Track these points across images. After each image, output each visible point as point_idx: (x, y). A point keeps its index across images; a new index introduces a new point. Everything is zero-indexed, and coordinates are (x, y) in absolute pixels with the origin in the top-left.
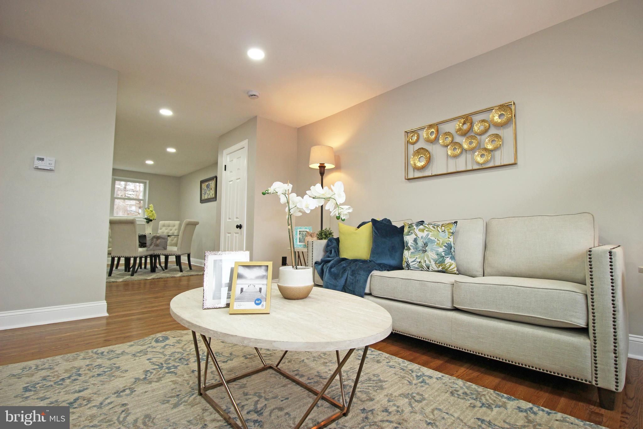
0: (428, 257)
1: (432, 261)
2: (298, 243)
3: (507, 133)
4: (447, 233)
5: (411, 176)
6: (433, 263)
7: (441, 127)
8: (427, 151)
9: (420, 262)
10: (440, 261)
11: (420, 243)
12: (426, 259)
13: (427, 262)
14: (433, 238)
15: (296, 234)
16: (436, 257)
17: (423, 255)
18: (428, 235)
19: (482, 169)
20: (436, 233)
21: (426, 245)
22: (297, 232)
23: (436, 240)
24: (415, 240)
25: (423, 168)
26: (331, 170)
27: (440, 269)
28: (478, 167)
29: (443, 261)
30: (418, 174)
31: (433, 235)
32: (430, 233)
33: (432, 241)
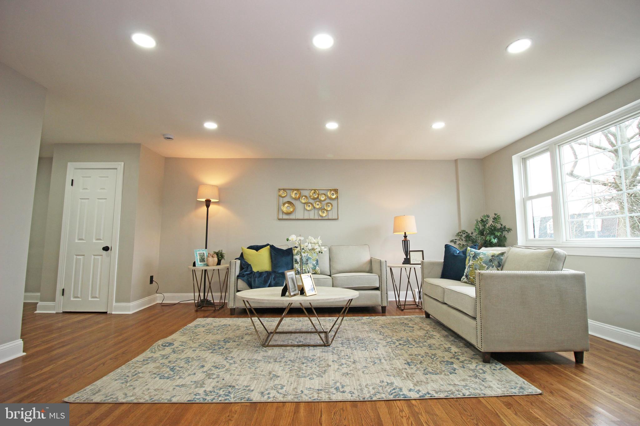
0: (309, 267)
1: (311, 268)
2: (200, 263)
3: (334, 203)
4: (316, 253)
5: (281, 217)
6: (311, 270)
7: (302, 191)
8: (293, 204)
9: (305, 270)
10: (314, 269)
11: (304, 260)
12: (308, 268)
13: (308, 269)
14: (310, 257)
15: (197, 256)
16: (312, 266)
17: (306, 266)
18: (307, 255)
19: (323, 219)
20: (311, 254)
21: (307, 260)
22: (197, 254)
23: (312, 257)
24: (301, 259)
25: (288, 214)
26: (215, 203)
27: (314, 272)
28: (320, 218)
29: (316, 268)
30: (285, 217)
31: (310, 255)
32: (309, 254)
33: (310, 258)
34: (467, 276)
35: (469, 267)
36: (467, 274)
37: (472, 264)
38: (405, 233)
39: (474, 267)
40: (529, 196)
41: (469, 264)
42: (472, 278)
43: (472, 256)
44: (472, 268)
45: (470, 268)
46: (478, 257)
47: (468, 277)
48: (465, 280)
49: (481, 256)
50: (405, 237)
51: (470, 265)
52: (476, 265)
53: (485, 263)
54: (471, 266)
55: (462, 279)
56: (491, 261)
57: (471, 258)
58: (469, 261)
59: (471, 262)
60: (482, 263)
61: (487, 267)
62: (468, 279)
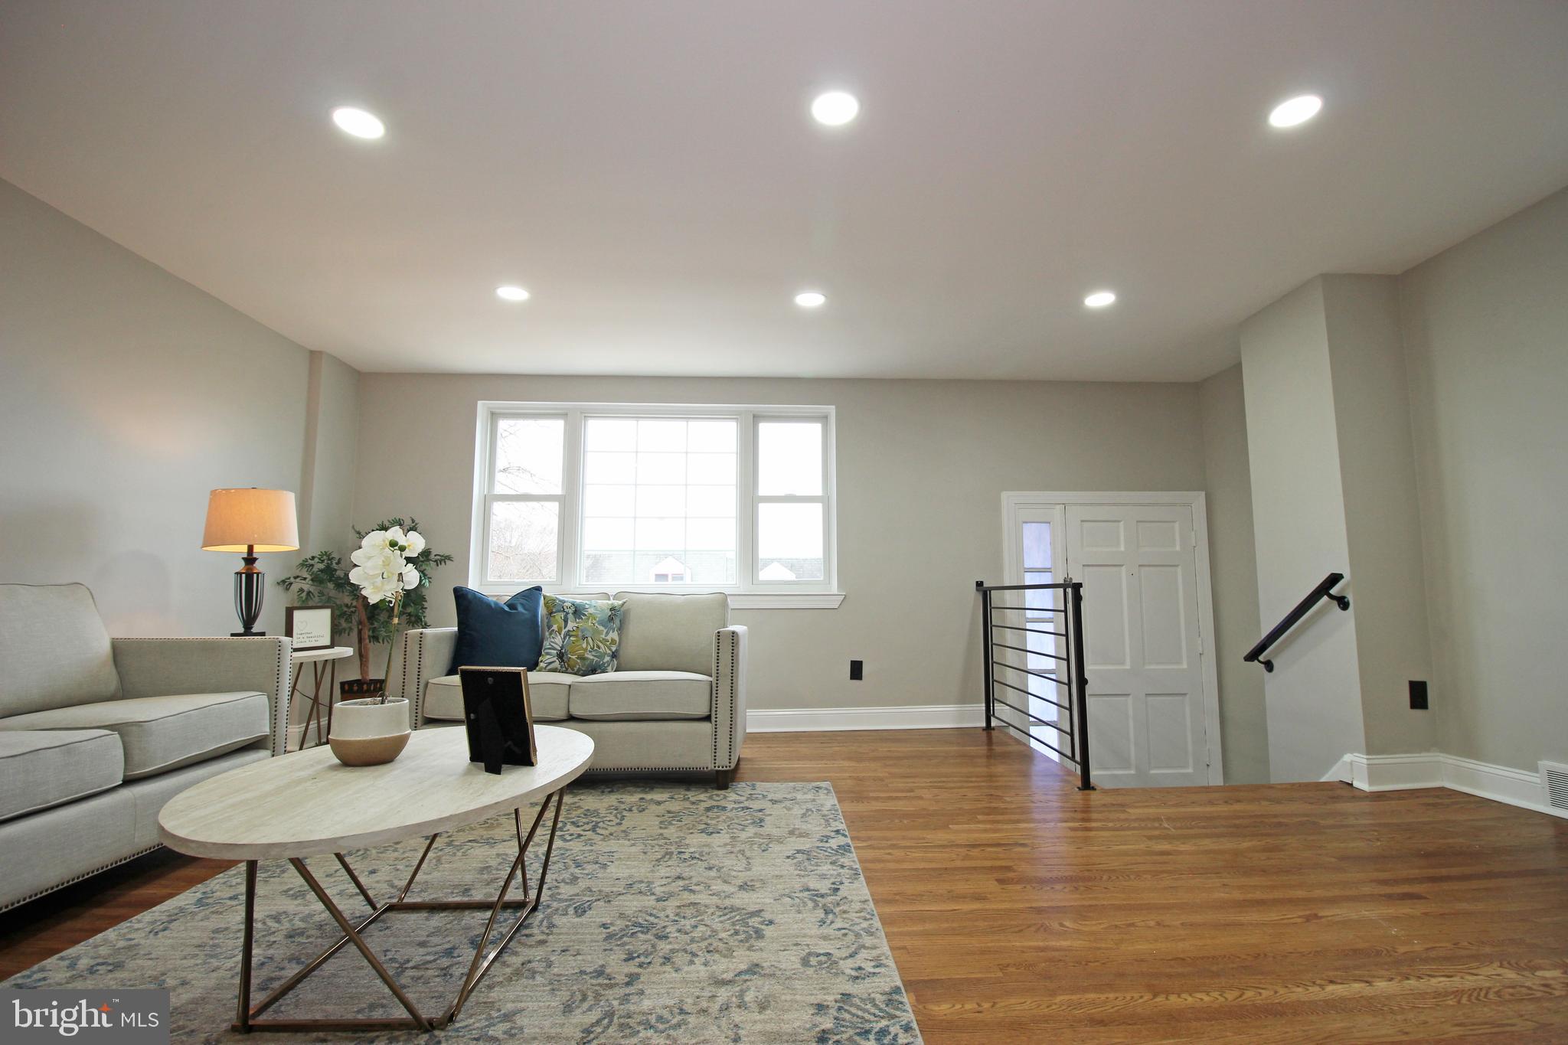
34: (561, 656)
35: (568, 634)
36: (563, 651)
37: (574, 628)
38: (251, 548)
39: (580, 633)
40: (495, 493)
41: (567, 629)
42: (574, 657)
43: (570, 611)
44: (576, 636)
45: (570, 636)
46: (586, 613)
47: (565, 656)
48: (557, 664)
49: (591, 610)
50: (250, 560)
51: (569, 631)
52: (586, 629)
53: (601, 623)
54: (571, 633)
55: (542, 665)
56: (611, 619)
57: (570, 616)
58: (566, 621)
59: (571, 625)
60: (596, 625)
61: (605, 631)
62: (563, 661)
